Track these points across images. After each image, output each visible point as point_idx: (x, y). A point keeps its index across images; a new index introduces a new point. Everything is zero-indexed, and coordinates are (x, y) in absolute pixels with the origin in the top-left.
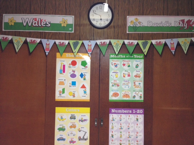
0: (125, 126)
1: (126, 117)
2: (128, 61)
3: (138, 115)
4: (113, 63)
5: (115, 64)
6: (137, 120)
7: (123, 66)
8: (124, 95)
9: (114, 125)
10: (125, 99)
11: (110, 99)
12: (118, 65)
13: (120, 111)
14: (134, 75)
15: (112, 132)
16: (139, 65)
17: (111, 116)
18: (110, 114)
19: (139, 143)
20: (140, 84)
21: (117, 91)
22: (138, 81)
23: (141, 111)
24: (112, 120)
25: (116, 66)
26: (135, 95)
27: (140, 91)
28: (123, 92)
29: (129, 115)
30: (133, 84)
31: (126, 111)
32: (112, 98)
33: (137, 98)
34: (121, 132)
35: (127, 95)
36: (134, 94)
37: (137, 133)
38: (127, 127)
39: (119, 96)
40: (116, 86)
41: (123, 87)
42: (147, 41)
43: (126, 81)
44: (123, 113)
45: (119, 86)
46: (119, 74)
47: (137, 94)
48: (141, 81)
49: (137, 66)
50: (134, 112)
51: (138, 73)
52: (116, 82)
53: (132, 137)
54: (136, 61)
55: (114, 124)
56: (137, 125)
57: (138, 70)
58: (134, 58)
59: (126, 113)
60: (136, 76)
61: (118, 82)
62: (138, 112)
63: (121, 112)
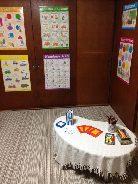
0: (56, 68)
1: (57, 61)
2: (56, 14)
3: (66, 59)
4: (43, 16)
6: (65, 63)
7: (51, 18)
8: (54, 44)
9: (48, 67)
10: (55, 47)
11: (43, 47)
12: (47, 17)
13: (51, 57)
14: (61, 27)
15: (47, 73)
16: (65, 17)
17: (45, 61)
18: (44, 60)
19: (66, 79)
20: (66, 34)
21: (48, 40)
22: (64, 32)
23: (68, 56)
24: (46, 64)
27: (66, 40)
28: (53, 42)
29: (59, 59)
30: (61, 34)
31: (56, 57)
33: (65, 46)
34: (53, 72)
35: (56, 43)
36: (62, 43)
37: (65, 72)
38: (58, 69)
39: (50, 45)
40: (47, 36)
41: (53, 37)
43: (55, 32)
44: (54, 58)
45: (49, 36)
46: (49, 26)
47: (64, 43)
48: (67, 31)
49: (63, 18)
50: (62, 57)
51: (65, 24)
52: (46, 33)
53: (62, 75)
54: (62, 13)
55: (47, 66)
56: (65, 66)
57: (64, 22)
58: (60, 11)
59: (56, 58)
60: (63, 27)
61: (48, 32)
62: (65, 57)
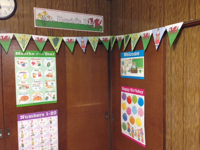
0: (36, 132)
1: (39, 121)
2: (38, 59)
3: (52, 117)
4: (19, 62)
5: (21, 62)
6: (51, 122)
7: (32, 65)
8: (35, 98)
9: (24, 133)
10: (37, 101)
11: (17, 104)
12: (25, 64)
13: (30, 116)
14: (45, 75)
15: (22, 141)
16: (50, 63)
17: (20, 124)
18: (18, 122)
19: (53, 146)
20: (52, 84)
21: (26, 94)
22: (50, 81)
23: (55, 112)
24: (21, 128)
25: (24, 65)
26: (48, 96)
27: (53, 91)
28: (34, 95)
29: (42, 118)
30: (45, 84)
31: (38, 116)
32: (19, 102)
33: (50, 100)
34: (33, 139)
35: (38, 97)
36: (46, 95)
37: (51, 136)
38: (40, 133)
39: (28, 100)
40: (25, 88)
41: (34, 88)
42: (58, 37)
43: (37, 82)
44: (34, 118)
45: (28, 88)
46: (28, 74)
47: (50, 95)
48: (54, 81)
49: (49, 65)
50: (47, 115)
51: (50, 72)
52: (24, 84)
53: (46, 142)
54: (47, 59)
55: (23, 131)
56: (51, 127)
57: (49, 69)
58: (44, 56)
59: (38, 118)
60: (48, 76)
61: (27, 83)
62: (51, 114)
63: (33, 117)
